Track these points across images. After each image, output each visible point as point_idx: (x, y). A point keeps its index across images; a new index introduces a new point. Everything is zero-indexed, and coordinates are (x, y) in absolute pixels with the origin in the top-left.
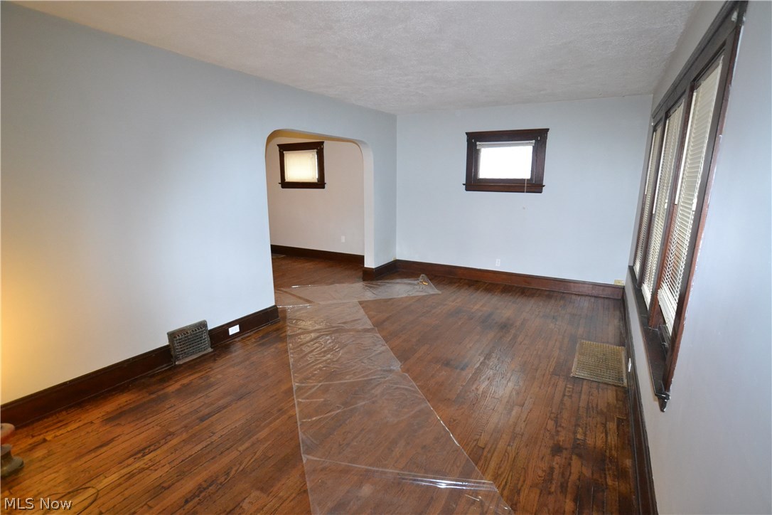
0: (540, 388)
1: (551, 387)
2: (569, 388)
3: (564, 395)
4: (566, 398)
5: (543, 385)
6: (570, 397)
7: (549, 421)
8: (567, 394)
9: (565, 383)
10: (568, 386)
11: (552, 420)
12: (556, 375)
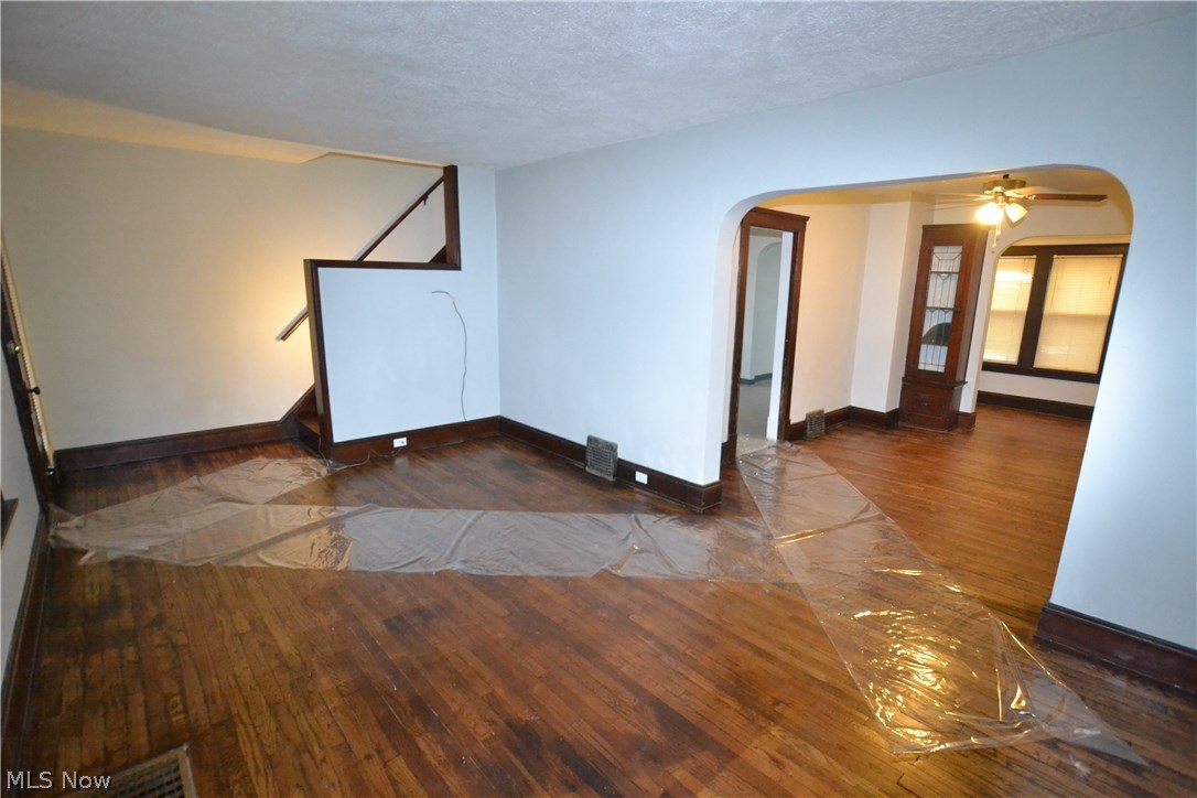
0: (234, 676)
1: (217, 690)
2: (177, 714)
3: (182, 692)
4: (175, 690)
5: (233, 683)
6: (167, 697)
7: (185, 641)
8: (177, 698)
9: (191, 718)
10: (181, 717)
11: (184, 645)
12: (221, 723)
